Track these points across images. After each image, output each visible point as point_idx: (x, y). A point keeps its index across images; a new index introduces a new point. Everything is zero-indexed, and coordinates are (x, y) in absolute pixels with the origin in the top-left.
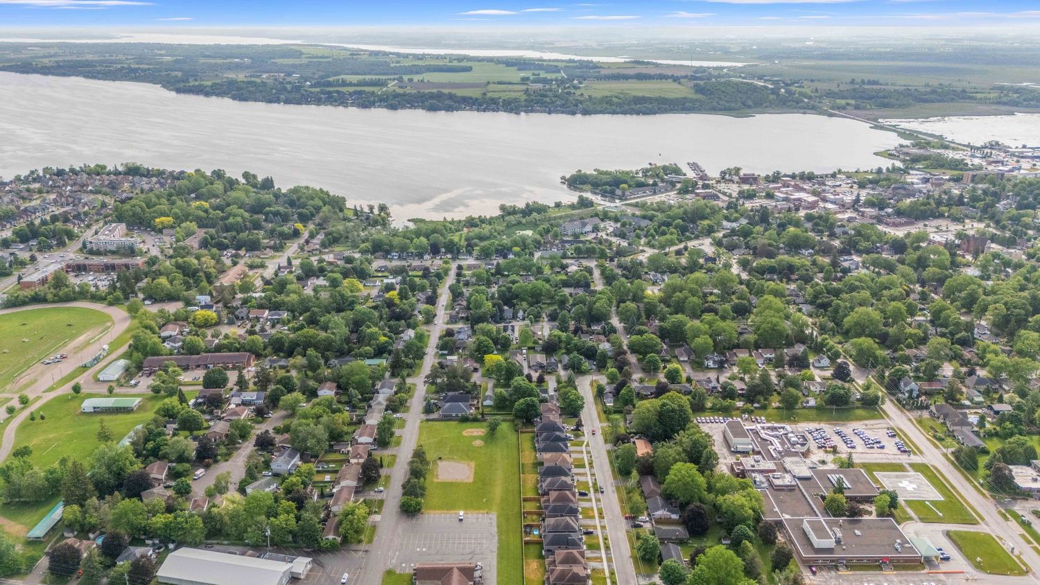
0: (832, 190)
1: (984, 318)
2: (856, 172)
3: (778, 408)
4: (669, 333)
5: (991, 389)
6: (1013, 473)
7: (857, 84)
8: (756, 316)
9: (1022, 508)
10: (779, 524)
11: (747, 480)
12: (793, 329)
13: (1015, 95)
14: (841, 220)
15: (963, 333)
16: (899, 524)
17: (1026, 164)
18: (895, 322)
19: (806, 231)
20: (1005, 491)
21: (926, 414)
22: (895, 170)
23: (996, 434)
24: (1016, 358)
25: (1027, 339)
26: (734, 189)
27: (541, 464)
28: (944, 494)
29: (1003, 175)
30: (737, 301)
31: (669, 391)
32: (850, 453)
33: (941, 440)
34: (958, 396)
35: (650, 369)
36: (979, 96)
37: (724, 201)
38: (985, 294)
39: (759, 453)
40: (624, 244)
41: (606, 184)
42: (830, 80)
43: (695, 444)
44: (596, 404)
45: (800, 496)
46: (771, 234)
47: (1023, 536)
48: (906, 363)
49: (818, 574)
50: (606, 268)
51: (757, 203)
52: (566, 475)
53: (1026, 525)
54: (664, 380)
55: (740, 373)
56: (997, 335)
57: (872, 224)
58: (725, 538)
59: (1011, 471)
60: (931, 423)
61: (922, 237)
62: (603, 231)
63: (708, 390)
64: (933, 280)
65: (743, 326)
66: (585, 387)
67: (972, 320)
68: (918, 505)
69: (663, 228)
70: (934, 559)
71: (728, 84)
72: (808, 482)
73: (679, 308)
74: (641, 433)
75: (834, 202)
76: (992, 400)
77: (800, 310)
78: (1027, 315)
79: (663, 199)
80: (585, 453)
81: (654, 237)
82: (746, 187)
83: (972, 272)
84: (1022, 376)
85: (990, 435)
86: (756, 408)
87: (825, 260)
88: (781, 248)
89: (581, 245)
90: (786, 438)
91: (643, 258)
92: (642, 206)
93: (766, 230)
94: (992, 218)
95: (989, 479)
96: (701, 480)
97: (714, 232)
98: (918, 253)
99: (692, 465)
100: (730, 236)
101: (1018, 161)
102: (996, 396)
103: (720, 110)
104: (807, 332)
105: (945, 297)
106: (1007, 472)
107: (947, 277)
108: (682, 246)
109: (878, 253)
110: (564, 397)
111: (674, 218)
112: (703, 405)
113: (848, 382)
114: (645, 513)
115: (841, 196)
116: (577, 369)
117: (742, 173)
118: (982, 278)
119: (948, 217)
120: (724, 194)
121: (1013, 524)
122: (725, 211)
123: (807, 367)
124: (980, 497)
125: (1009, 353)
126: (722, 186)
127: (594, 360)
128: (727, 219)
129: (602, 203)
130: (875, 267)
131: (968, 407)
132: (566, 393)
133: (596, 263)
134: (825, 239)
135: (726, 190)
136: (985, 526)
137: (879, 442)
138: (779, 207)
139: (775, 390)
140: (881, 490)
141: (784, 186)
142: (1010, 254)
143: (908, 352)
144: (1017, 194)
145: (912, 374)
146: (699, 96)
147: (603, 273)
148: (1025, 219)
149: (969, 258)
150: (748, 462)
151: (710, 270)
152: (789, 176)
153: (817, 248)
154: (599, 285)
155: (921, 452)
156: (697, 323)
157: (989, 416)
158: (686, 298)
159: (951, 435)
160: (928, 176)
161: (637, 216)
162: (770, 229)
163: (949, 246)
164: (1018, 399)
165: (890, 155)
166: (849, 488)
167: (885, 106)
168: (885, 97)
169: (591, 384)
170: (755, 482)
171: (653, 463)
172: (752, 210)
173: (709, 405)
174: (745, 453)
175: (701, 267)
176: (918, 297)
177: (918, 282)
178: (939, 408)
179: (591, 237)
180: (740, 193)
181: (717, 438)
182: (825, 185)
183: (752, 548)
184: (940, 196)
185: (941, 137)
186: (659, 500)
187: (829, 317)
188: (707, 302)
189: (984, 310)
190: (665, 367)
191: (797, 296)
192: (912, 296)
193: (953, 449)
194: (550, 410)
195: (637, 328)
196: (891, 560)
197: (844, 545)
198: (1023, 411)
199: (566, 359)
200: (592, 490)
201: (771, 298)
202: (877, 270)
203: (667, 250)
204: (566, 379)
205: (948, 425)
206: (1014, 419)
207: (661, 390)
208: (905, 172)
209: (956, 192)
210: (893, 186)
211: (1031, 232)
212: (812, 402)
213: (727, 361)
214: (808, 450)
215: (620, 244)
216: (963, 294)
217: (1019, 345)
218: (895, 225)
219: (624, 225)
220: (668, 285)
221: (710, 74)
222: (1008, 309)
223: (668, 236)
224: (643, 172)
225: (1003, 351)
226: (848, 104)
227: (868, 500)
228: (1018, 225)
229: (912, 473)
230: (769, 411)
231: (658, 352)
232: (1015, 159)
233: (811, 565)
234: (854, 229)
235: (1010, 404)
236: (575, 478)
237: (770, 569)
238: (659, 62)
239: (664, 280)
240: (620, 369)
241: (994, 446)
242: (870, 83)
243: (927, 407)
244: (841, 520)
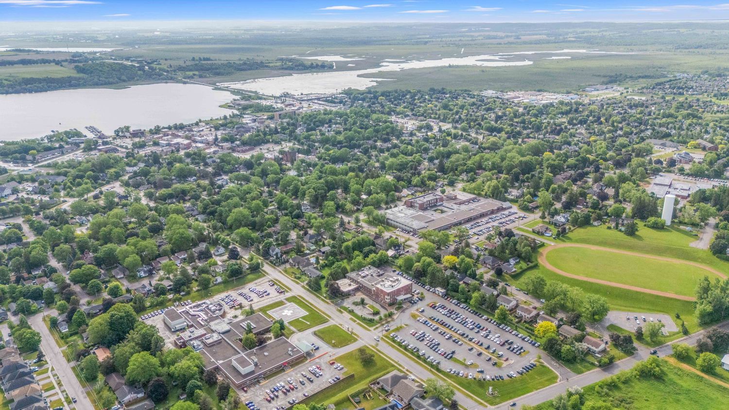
0: (198, 134)
1: (305, 199)
2: (211, 120)
3: (198, 291)
4: (104, 260)
5: (318, 241)
6: (339, 285)
7: (197, 61)
8: (168, 231)
9: (348, 303)
10: (217, 369)
11: (189, 348)
12: (195, 234)
13: (290, 64)
14: (209, 153)
15: (297, 211)
16: (288, 338)
17: (305, 104)
18: (258, 213)
19: (188, 165)
20: (337, 297)
21: (288, 266)
22: (234, 116)
23: (326, 265)
24: (326, 218)
25: (329, 206)
26: (128, 143)
27: (12, 401)
28: (308, 311)
29: (295, 112)
30: (151, 223)
31: (114, 304)
32: (251, 305)
33: (299, 278)
34: (302, 249)
35: (95, 291)
36: (271, 65)
37: (122, 152)
38: (303, 185)
39: (192, 326)
40: (46, 198)
41: (15, 152)
42: (178, 59)
43: (144, 336)
44: (52, 334)
45: (226, 344)
46: (164, 171)
47: (351, 319)
48: (270, 237)
49: (248, 391)
50: (34, 221)
51: (148, 150)
52: (38, 401)
53: (351, 312)
54: (108, 297)
55: (165, 275)
56: (314, 208)
57: (229, 153)
58: (182, 394)
59: (337, 284)
60: (292, 270)
61: (260, 157)
62: (22, 191)
63: (144, 294)
64: (273, 182)
65: (160, 241)
66: (38, 324)
67: (299, 202)
68: (295, 322)
69: (78, 180)
70: (311, 351)
71: (103, 65)
72: (229, 333)
73: (107, 239)
74: (99, 343)
75: (201, 142)
76: (320, 246)
77: (197, 220)
78: (326, 193)
79: (71, 158)
80: (51, 377)
81: (71, 189)
82: (137, 140)
83: (293, 173)
84: (332, 229)
85: (323, 267)
86: (183, 295)
87: (205, 182)
88: (173, 180)
89: (4, 207)
90: (208, 309)
91: (66, 206)
92: (55, 165)
93: (159, 168)
94: (295, 139)
95: (328, 293)
96: (155, 360)
97: (121, 176)
98: (261, 167)
99: (145, 353)
100: (134, 177)
101: (301, 103)
102: (321, 243)
103: (102, 84)
104: (205, 233)
105: (282, 191)
106: (336, 285)
107: (280, 179)
108: (97, 191)
109: (237, 171)
110: (20, 338)
111: (85, 171)
112: (144, 306)
113: (239, 259)
114: (116, 403)
115: (205, 137)
116: (27, 311)
117: (131, 130)
118: (299, 176)
119: (272, 142)
120: (122, 147)
121: (346, 315)
122: (125, 160)
123: (211, 257)
124: (326, 305)
125: (322, 217)
126: (118, 142)
127: (42, 299)
128: (128, 165)
129: (16, 168)
130: (238, 181)
131: (309, 254)
132: (21, 335)
133: (23, 219)
134: (202, 168)
135: (122, 144)
136: (332, 321)
137: (266, 292)
138: (165, 151)
139: (193, 279)
140: (274, 321)
141: (165, 135)
142: (309, 159)
143: (270, 230)
144: (305, 123)
145: (274, 244)
146: (81, 75)
147: (32, 226)
148: (311, 137)
149: (289, 165)
150: (186, 335)
151: (125, 205)
152: (166, 128)
153: (198, 175)
154: (30, 237)
155: (290, 290)
156: (124, 247)
157: (320, 256)
158: (111, 230)
159: (304, 273)
160: (255, 118)
161: (52, 175)
162: (162, 167)
163: (277, 159)
164: (332, 242)
165: (229, 106)
166: (255, 328)
167: (218, 74)
168: (217, 69)
169: (44, 320)
170: (194, 347)
171: (114, 362)
172: (146, 156)
173: (148, 304)
174: (183, 330)
175: (117, 204)
176: (267, 194)
177: (265, 185)
178: (294, 260)
179: (12, 198)
180: (133, 144)
181: (160, 326)
182: (193, 131)
183: (202, 393)
184: (265, 130)
185: (256, 92)
186: (126, 388)
187: (217, 220)
188: (129, 230)
189: (304, 194)
190: (106, 287)
191: (193, 210)
192: (264, 195)
193: (306, 282)
194: (9, 354)
195: (75, 263)
196: (288, 363)
197: (260, 365)
198: (336, 248)
199: (14, 306)
200: (65, 404)
201: (174, 216)
202: (239, 182)
203: (86, 197)
204: (19, 323)
205: (301, 268)
206: (333, 254)
207: (107, 306)
208: (241, 116)
209: (273, 126)
210: (236, 126)
211: (316, 144)
212: (219, 279)
213: (154, 268)
214: (224, 312)
215: (41, 200)
216: (291, 188)
217: (326, 211)
218: (244, 152)
219: (41, 183)
220: (93, 224)
221: (86, 57)
222: (316, 191)
223: (84, 186)
224: (48, 139)
225: (319, 216)
226: (194, 75)
227: (268, 331)
228: (309, 141)
229: (289, 304)
230: (193, 294)
231: (98, 277)
232: (299, 102)
233: (243, 388)
234: (219, 158)
235: (329, 245)
236: (48, 400)
237: (218, 401)
239: (89, 220)
240: (68, 300)
241: (326, 272)
242: (205, 59)
243: (288, 261)
244: (254, 350)
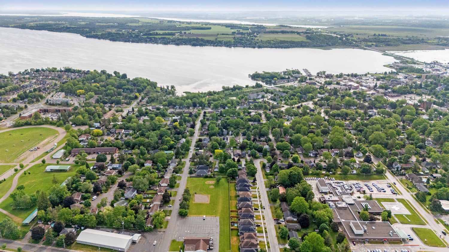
0: (365, 81)
1: (430, 137)
2: (376, 74)
3: (340, 174)
4: (294, 142)
5: (432, 168)
6: (441, 204)
7: (377, 36)
8: (331, 135)
9: (444, 218)
10: (340, 223)
11: (326, 204)
12: (347, 141)
13: (445, 41)
14: (369, 94)
15: (421, 143)
16: (392, 224)
18: (391, 138)
19: (354, 99)
20: (437, 211)
21: (404, 178)
22: (392, 73)
23: (434, 187)
24: (443, 154)
26: (323, 80)
27: (239, 196)
28: (411, 212)
29: (439, 75)
30: (323, 128)
31: (293, 166)
32: (371, 194)
33: (410, 189)
34: (418, 170)
35: (286, 157)
36: (429, 41)
37: (318, 86)
38: (431, 126)
39: (332, 193)
40: (275, 103)
41: (268, 78)
42: (365, 34)
43: (304, 189)
44: (262, 171)
45: (349, 212)
46: (338, 100)
47: (445, 230)
48: (396, 156)
49: (356, 245)
50: (267, 113)
51: (332, 86)
52: (249, 201)
53: (446, 226)
54: (292, 162)
55: (324, 159)
56: (435, 144)
57: (382, 96)
58: (317, 229)
59: (440, 203)
60: (406, 182)
61: (404, 102)
62: (266, 98)
63: (310, 166)
64: (408, 120)
65: (325, 139)
66: (258, 164)
67: (425, 138)
68: (399, 216)
69: (292, 97)
70: (406, 239)
71: (320, 35)
72: (353, 206)
73: (298, 131)
74: (281, 184)
75: (366, 87)
76: (433, 172)
77: (350, 133)
79: (292, 84)
80: (257, 192)
81: (288, 100)
82: (328, 80)
83: (425, 117)
84: (446, 162)
85: (432, 187)
86: (331, 174)
87: (362, 111)
88: (343, 106)
89: (257, 104)
90: (344, 187)
91: (283, 109)
92: (283, 87)
93: (336, 98)
94: (434, 94)
95: (431, 206)
96: (306, 204)
97: (314, 99)
98: (402, 109)
99: (303, 198)
100: (321, 100)
101: (446, 70)
102: (435, 170)
103: (317, 47)
104: (353, 142)
105: (413, 128)
106: (438, 203)
107: (414, 119)
108: (300, 104)
109: (384, 108)
110: (249, 168)
111: (297, 93)
112: (308, 172)
113: (370, 163)
114: (283, 218)
115: (369, 84)
116: (255, 157)
117: (326, 74)
118: (429, 120)
119: (415, 93)
120: (319, 82)
121: (441, 226)
122: (319, 90)
123: (353, 157)
124: (427, 214)
125: (440, 152)
126: (317, 79)
127: (262, 153)
128: (320, 93)
129: (266, 86)
130: (383, 114)
131: (422, 175)
132: (249, 167)
133: (263, 111)
134: (361, 102)
135: (319, 81)
136: (429, 226)
137: (383, 189)
138: (342, 88)
139: (339, 167)
140: (384, 210)
141: (344, 79)
142: (442, 109)
143: (397, 151)
144: (445, 84)
145: (398, 161)
146: (308, 41)
147: (266, 116)
149: (424, 111)
150: (327, 197)
151: (312, 115)
152: (346, 75)
153: (358, 106)
154: (264, 121)
155: (402, 194)
156: (306, 137)
157: (431, 179)
158: (302, 127)
159: (415, 187)
160: (407, 76)
161: (281, 92)
162: (338, 98)
163: (415, 105)
164: (444, 172)
165: (390, 66)
166: (370, 209)
167: (389, 45)
168: (389, 42)
169: (260, 163)
170: (330, 205)
171: (286, 197)
172: (330, 90)
173: (310, 172)
174: (326, 193)
175: (308, 114)
176: (401, 127)
177: (402, 121)
178: (410, 175)
179: (261, 100)
180: (325, 82)
181: (314, 187)
182: (362, 79)
183: (328, 234)
184: (412, 85)
185: (413, 59)
186: (289, 213)
187: (363, 136)
188: (310, 129)
189: (430, 133)
190: (292, 156)
191: (349, 126)
192: (399, 127)
193: (415, 193)
194: (242, 174)
195: (280, 139)
196: (388, 240)
197: (368, 233)
198: (446, 177)
199: (249, 152)
200: (260, 207)
201: (338, 127)
202: (384, 116)
203: (293, 106)
204: (250, 161)
205: (414, 183)
206: (443, 181)
207: (290, 166)
208: (397, 74)
209: (419, 83)
210: (391, 80)
212: (355, 172)
213: (318, 154)
214: (353, 192)
215: (273, 104)
216: (421, 127)
218: (392, 97)
219: (275, 95)
220: (294, 121)
221: (313, 31)
222: (440, 133)
223: (294, 100)
224: (284, 73)
225: (438, 151)
226: (372, 45)
227: (379, 214)
228: (445, 97)
229: (398, 202)
230: (336, 175)
231: (289, 150)
232: (445, 68)
233: (353, 241)
234: (374, 98)
235: (441, 174)
236: (253, 202)
237: (336, 242)
238: (291, 26)
239: (292, 119)
240: (273, 156)
242: (382, 35)
243: (405, 175)
244: (367, 222)
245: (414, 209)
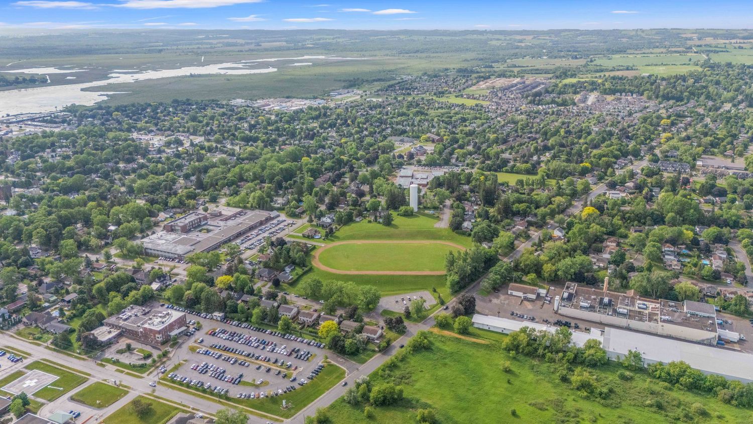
1: (32, 242)
5: (58, 288)
6: (96, 335)
9: (110, 354)
15: (23, 258)
16: (36, 413)
17: (14, 128)
20: (96, 349)
21: (21, 327)
23: (75, 316)
24: (66, 261)
25: (67, 245)
28: (58, 375)
33: (39, 339)
34: (39, 303)
38: (26, 225)
47: (117, 370)
53: (116, 362)
56: (47, 250)
59: (93, 334)
60: (28, 331)
67: (25, 247)
68: (42, 392)
70: (70, 421)
76: (62, 295)
78: (60, 230)
83: (10, 213)
84: (75, 271)
85: (71, 318)
94: (7, 170)
95: (83, 347)
101: (8, 127)
102: (64, 291)
106: (91, 337)
118: (19, 215)
121: (110, 367)
124: (82, 362)
125: (60, 259)
131: (48, 307)
136: (92, 378)
140: (12, 398)
142: (30, 192)
144: (18, 150)
148: (30, 166)
149: (3, 203)
155: (30, 355)
157: (65, 306)
159: (45, 331)
164: (78, 287)
178: (28, 318)
189: (30, 237)
193: (51, 341)
198: (85, 293)
205: (41, 326)
206: (82, 301)
211: (38, 174)
216: (10, 231)
217: (64, 252)
222: (46, 230)
225: (56, 260)
227: (5, 411)
228: (27, 171)
229: (30, 372)
232: (5, 125)
235: (75, 292)
241: (76, 324)
243: (20, 321)
245: (59, 367)
